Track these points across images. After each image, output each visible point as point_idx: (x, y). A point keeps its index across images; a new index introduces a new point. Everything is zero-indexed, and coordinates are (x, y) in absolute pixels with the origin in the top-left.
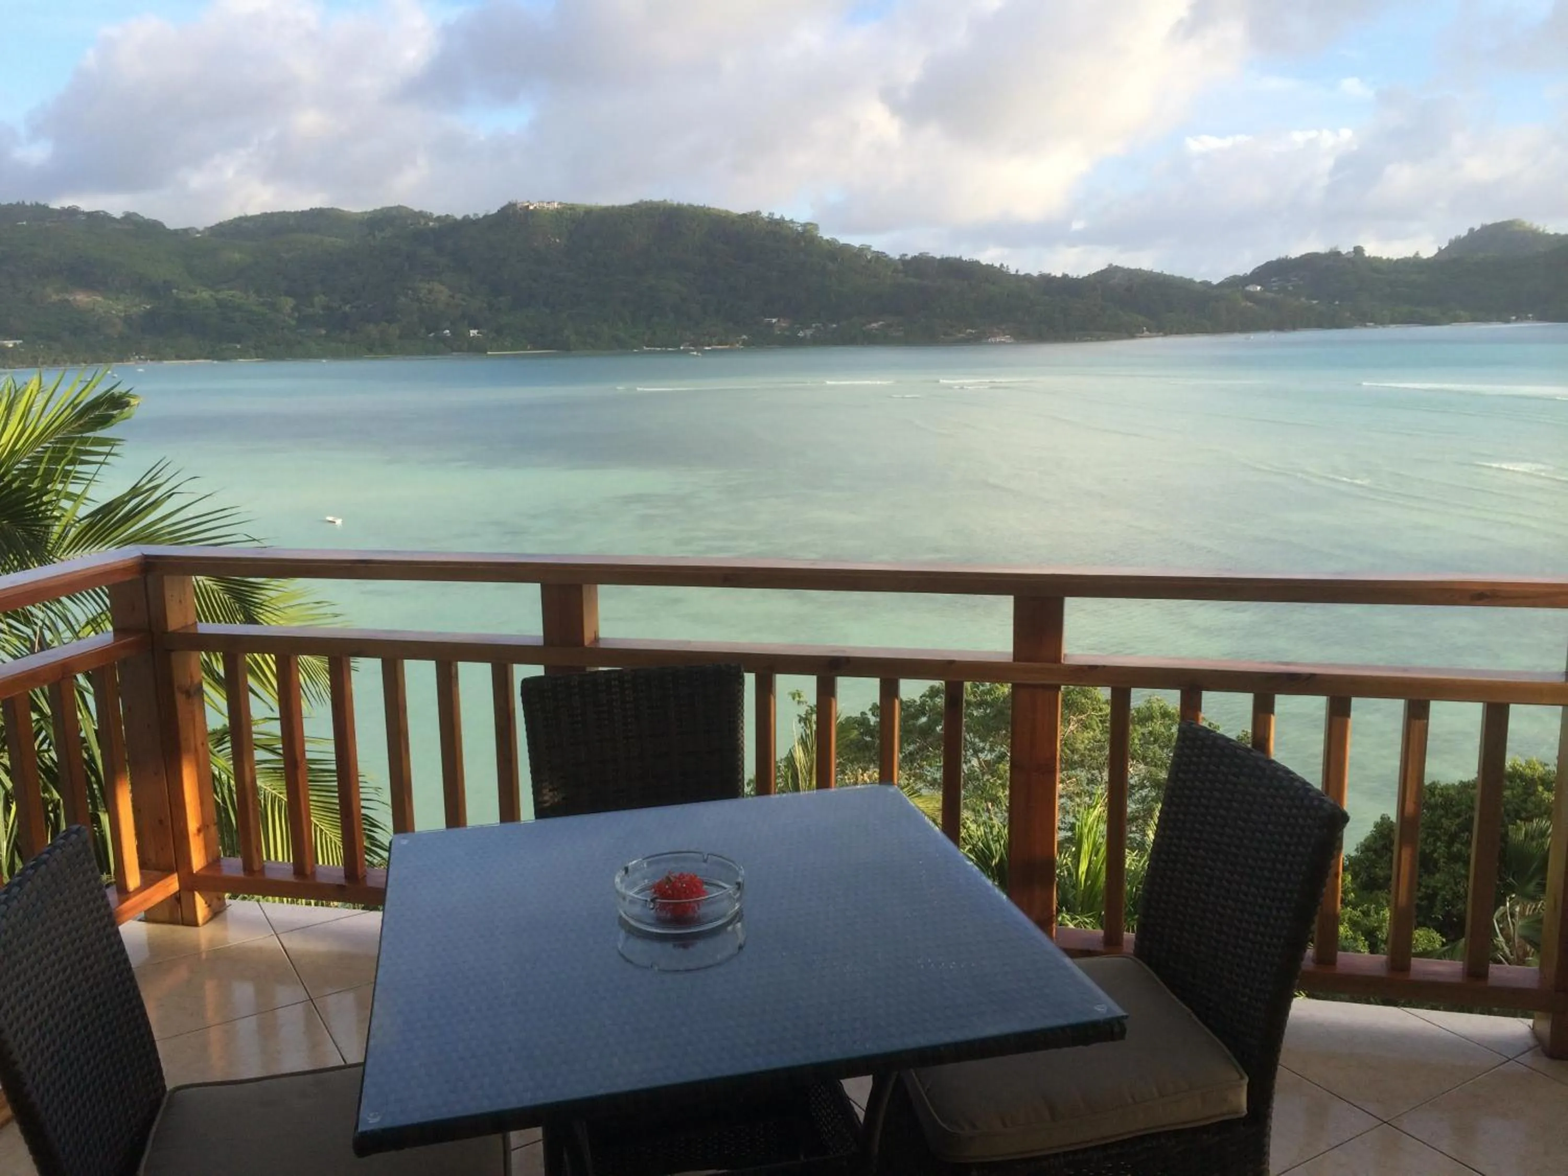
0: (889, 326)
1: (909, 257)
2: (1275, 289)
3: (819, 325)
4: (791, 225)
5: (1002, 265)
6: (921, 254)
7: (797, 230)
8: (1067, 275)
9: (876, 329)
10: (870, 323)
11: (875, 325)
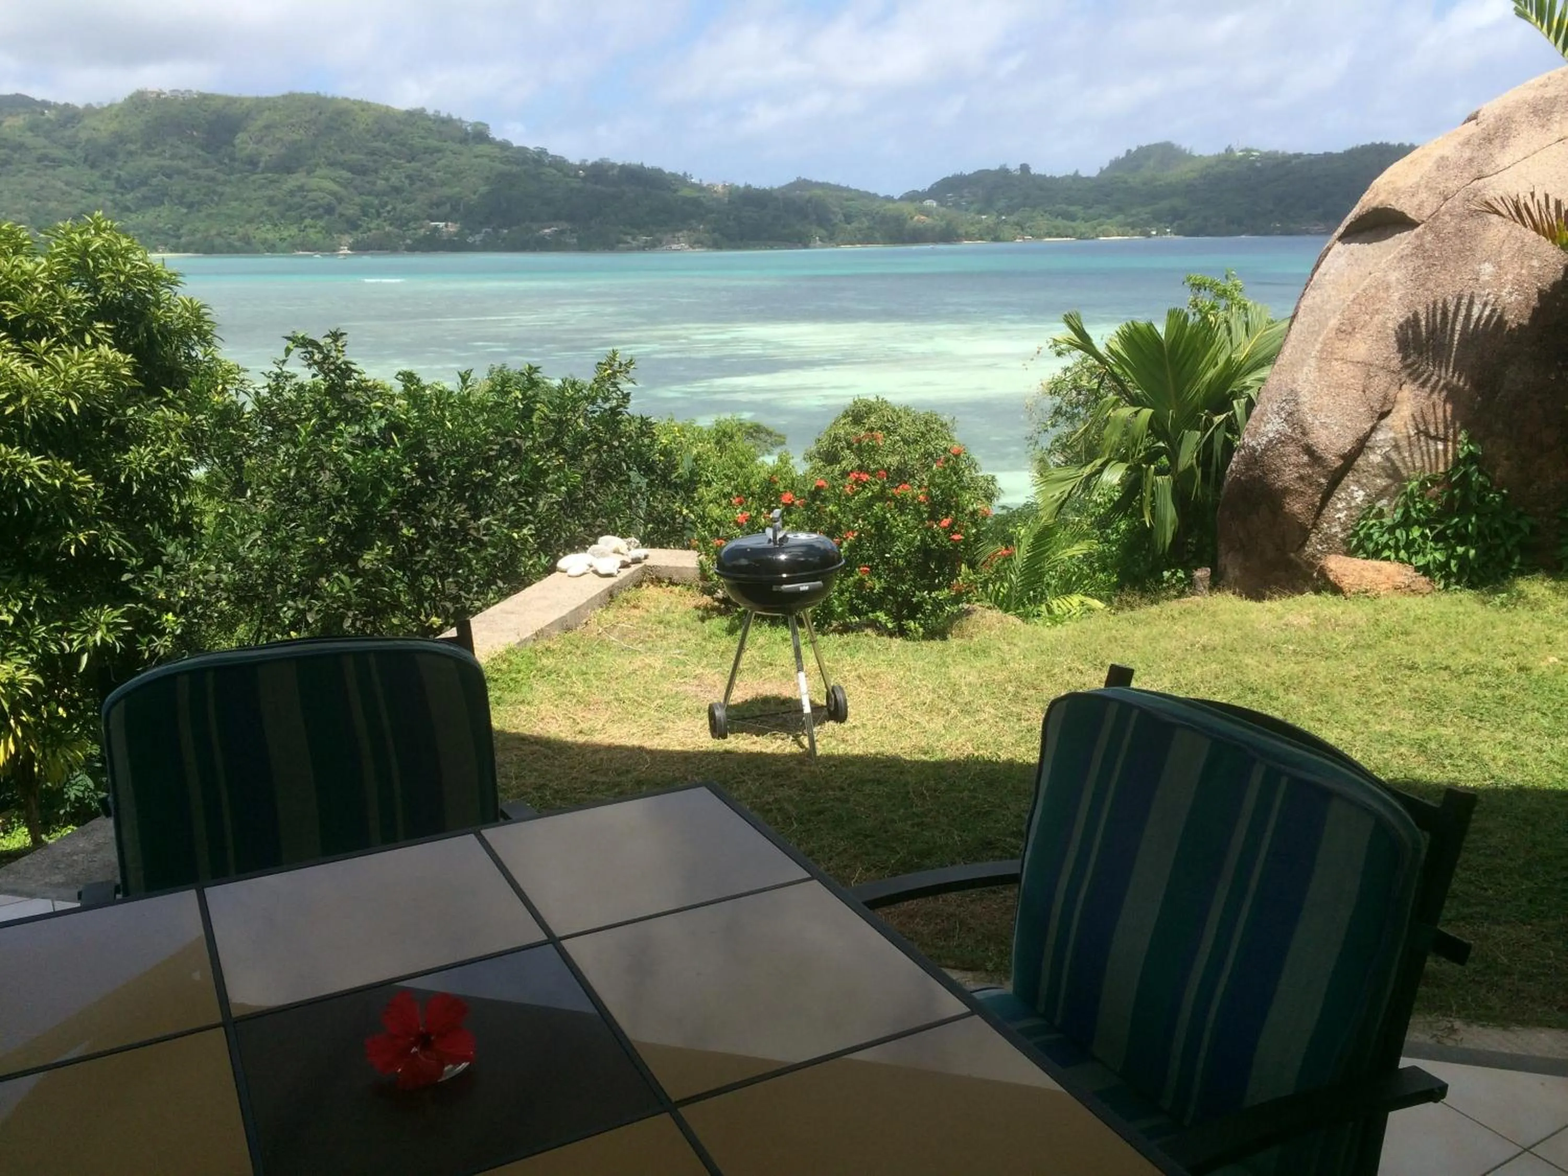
0: (562, 232)
1: (589, 162)
2: (950, 204)
3: (489, 230)
4: (459, 124)
5: (685, 174)
6: (601, 160)
7: (466, 129)
8: (750, 186)
9: (549, 236)
10: (545, 228)
11: (547, 231)
